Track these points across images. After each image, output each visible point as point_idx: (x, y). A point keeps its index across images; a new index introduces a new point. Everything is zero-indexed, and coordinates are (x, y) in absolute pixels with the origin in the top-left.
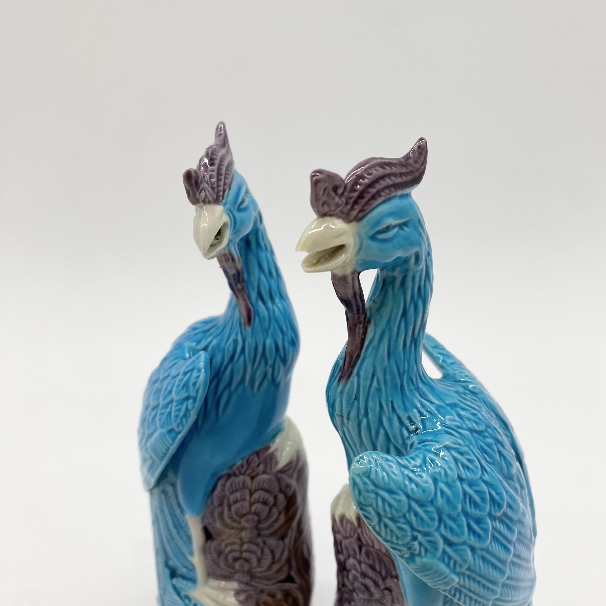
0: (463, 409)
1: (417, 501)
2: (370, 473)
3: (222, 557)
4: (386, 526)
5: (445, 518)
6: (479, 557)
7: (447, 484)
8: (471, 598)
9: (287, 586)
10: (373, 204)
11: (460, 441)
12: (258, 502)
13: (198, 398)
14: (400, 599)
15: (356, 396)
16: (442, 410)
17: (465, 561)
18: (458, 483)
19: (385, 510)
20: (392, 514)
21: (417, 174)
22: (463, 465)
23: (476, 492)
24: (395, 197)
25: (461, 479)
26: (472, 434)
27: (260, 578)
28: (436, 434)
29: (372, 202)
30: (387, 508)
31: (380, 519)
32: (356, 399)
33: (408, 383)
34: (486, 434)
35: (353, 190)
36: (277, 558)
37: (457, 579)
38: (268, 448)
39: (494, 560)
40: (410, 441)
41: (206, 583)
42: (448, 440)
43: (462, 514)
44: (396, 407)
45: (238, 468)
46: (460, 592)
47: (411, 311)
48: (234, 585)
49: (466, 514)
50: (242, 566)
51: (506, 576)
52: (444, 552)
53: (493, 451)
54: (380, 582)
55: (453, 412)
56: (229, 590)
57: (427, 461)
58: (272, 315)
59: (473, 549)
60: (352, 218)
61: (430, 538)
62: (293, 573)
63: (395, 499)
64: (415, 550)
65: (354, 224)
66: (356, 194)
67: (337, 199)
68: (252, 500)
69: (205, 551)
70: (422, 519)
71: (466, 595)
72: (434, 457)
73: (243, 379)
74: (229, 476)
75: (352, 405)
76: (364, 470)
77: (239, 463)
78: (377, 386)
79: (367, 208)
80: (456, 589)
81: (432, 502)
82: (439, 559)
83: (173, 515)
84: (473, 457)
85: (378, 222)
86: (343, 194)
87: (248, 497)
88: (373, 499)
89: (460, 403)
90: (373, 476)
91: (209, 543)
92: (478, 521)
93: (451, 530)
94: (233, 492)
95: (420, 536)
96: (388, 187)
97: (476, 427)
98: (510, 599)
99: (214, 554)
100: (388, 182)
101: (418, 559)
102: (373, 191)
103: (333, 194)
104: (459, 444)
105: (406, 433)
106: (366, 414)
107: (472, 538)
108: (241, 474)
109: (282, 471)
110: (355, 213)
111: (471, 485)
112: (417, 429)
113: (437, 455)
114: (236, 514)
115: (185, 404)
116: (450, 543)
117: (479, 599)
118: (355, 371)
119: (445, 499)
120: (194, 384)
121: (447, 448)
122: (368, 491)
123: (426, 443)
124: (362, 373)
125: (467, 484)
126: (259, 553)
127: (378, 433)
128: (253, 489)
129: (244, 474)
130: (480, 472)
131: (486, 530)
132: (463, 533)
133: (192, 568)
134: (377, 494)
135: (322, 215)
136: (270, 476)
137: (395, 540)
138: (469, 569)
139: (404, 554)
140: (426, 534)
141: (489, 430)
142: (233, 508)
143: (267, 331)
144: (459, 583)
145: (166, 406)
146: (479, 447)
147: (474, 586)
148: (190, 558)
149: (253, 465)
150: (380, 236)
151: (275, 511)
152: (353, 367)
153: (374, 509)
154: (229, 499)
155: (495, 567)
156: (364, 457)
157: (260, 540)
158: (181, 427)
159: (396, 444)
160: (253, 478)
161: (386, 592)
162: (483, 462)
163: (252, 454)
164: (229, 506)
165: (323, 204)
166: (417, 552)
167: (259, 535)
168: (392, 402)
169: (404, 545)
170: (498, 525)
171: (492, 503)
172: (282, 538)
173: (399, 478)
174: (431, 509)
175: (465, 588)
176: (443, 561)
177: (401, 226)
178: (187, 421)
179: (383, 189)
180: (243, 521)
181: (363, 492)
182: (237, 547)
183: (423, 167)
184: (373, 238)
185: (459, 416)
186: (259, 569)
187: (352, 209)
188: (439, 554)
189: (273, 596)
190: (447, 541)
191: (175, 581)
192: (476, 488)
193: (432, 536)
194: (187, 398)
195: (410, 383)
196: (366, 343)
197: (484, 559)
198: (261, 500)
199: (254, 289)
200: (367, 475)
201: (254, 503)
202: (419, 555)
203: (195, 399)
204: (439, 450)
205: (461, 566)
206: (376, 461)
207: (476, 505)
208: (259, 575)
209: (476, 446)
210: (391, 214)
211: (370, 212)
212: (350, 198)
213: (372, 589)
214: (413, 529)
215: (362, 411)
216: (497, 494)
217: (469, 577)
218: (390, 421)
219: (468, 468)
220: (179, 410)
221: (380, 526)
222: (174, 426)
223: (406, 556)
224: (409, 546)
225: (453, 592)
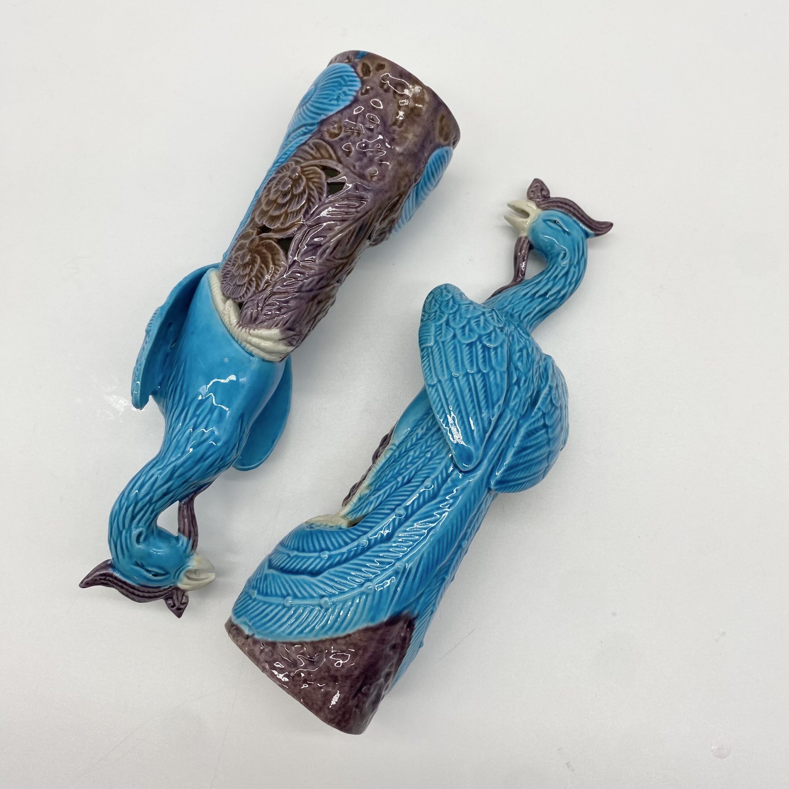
147: (437, 356)
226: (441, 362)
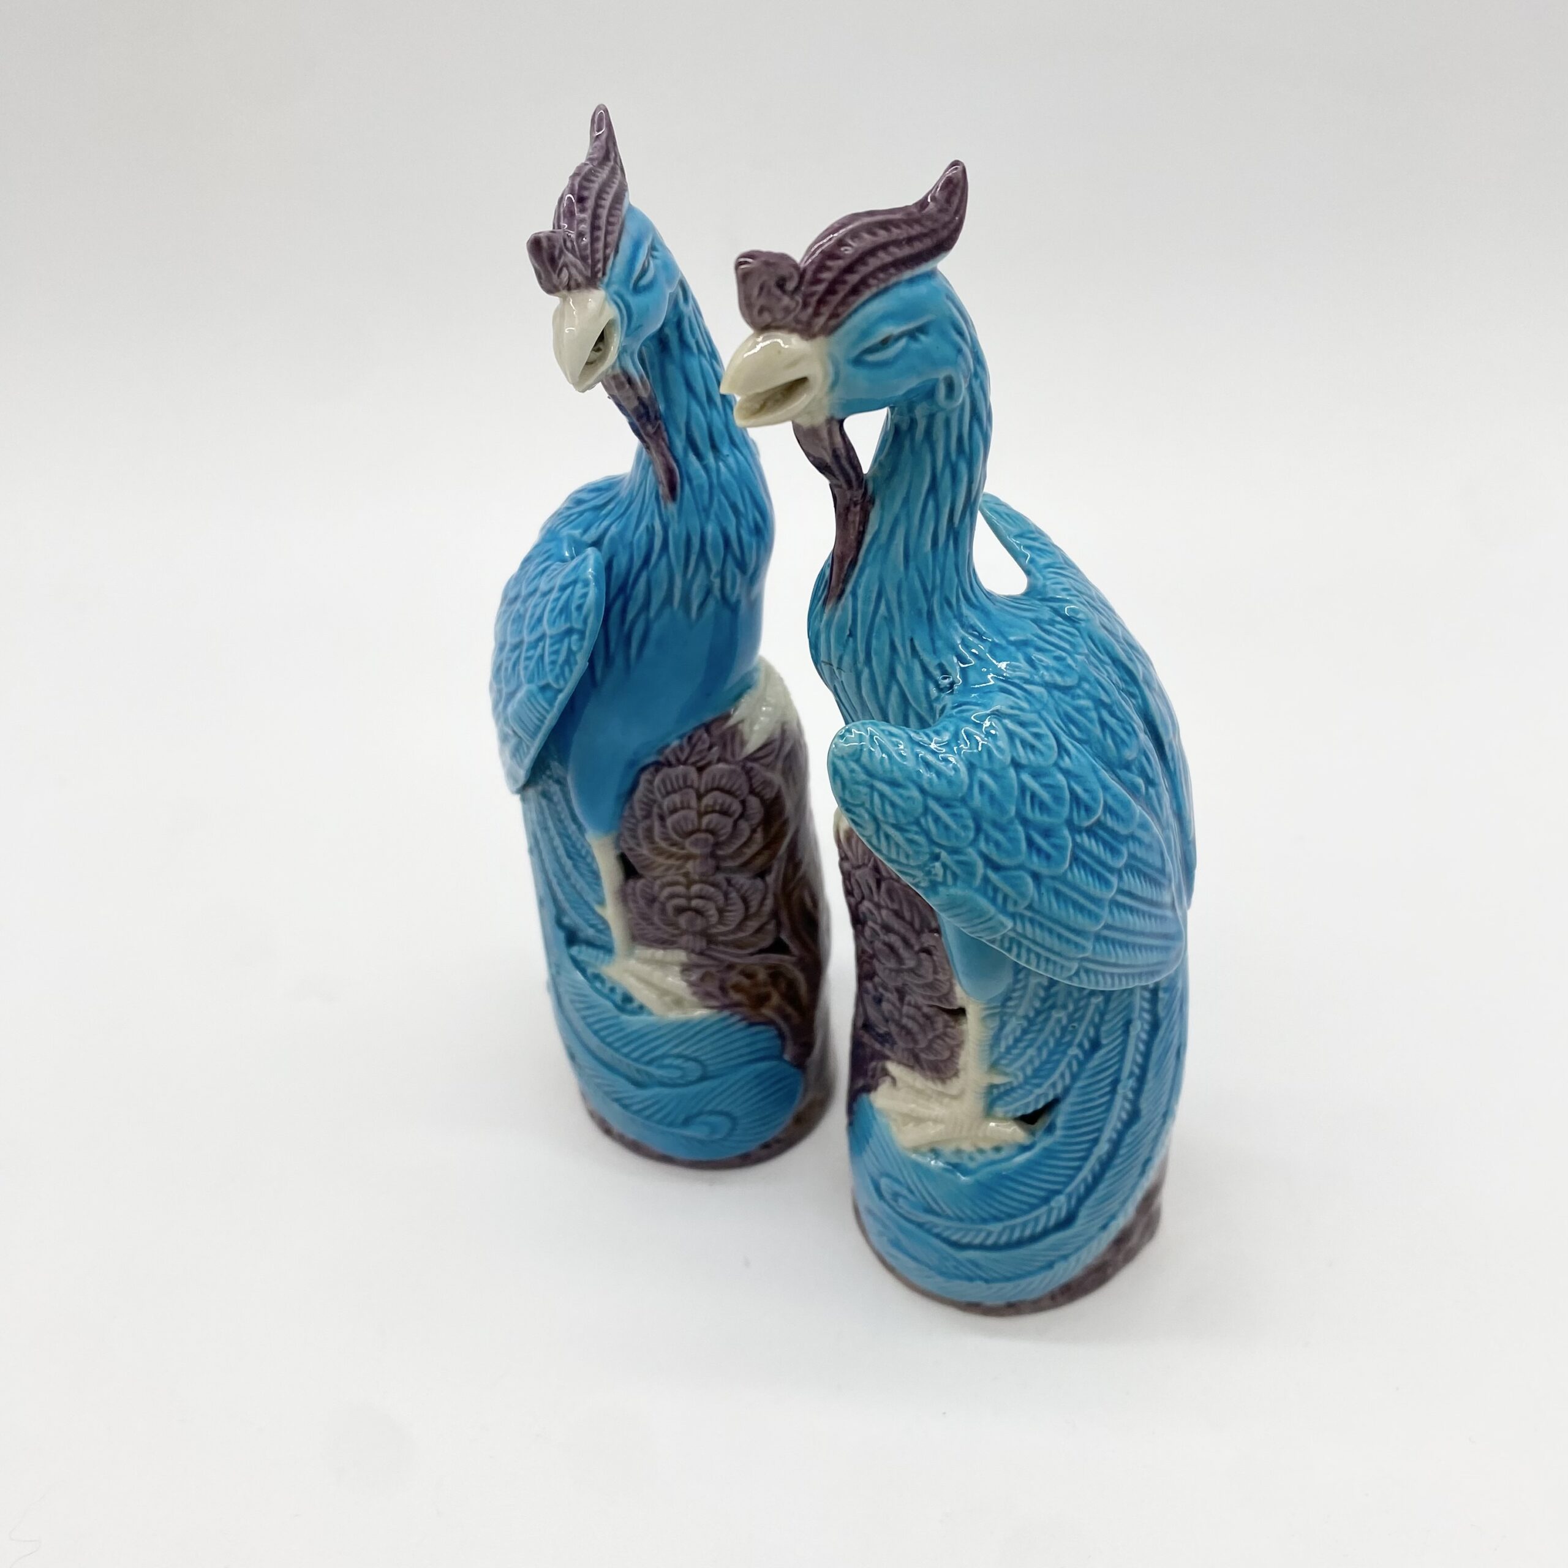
0: (1039, 649)
1: (938, 799)
2: (860, 756)
3: (657, 905)
4: (888, 837)
5: (986, 826)
6: (1048, 891)
7: (992, 773)
8: (1038, 956)
9: (774, 958)
10: (854, 302)
11: (1025, 705)
12: (713, 811)
13: (587, 634)
14: (947, 967)
15: (850, 630)
16: (998, 652)
17: (1023, 895)
18: (1012, 772)
19: (884, 813)
20: (896, 817)
21: (945, 233)
22: (1024, 743)
23: (1045, 786)
24: (897, 284)
25: (1016, 765)
26: (1049, 692)
27: (726, 944)
28: (986, 692)
29: (852, 299)
30: (889, 809)
31: (878, 828)
32: (850, 635)
33: (942, 608)
34: (1079, 692)
35: (816, 281)
36: (753, 910)
37: (1010, 924)
38: (728, 717)
39: (1075, 896)
40: (940, 704)
41: (630, 954)
42: (1001, 702)
43: (1017, 821)
44: (918, 648)
45: (674, 751)
46: (1020, 945)
47: (946, 481)
48: (681, 956)
49: (1025, 822)
50: (691, 922)
51: (1102, 924)
52: (986, 880)
53: (1091, 721)
54: (913, 940)
55: (1020, 656)
56: (672, 964)
57: (960, 736)
58: (715, 481)
59: (1036, 877)
60: (816, 329)
61: (962, 858)
62: (784, 937)
63: (901, 796)
64: (936, 875)
65: (821, 341)
66: (821, 288)
67: (786, 300)
68: (703, 809)
69: (624, 897)
70: (947, 827)
71: (1029, 950)
72: (971, 729)
73: (668, 599)
74: (658, 766)
75: (845, 646)
76: (851, 751)
77: (675, 743)
78: (886, 614)
79: (844, 312)
80: (1012, 940)
81: (964, 801)
82: (977, 890)
83: (564, 835)
84: (1044, 730)
85: (865, 334)
86: (797, 289)
87: (694, 803)
88: (866, 795)
89: (1036, 639)
90: (865, 758)
91: (631, 883)
92: (1047, 833)
93: (998, 845)
94: (668, 793)
95: (944, 855)
96: (884, 268)
97: (1059, 680)
98: (1113, 960)
99: (642, 903)
100: (884, 258)
101: (941, 889)
102: (853, 279)
103: (778, 292)
104: (1021, 709)
105: (934, 692)
106: (868, 660)
107: (1035, 858)
108: (679, 762)
109: (752, 758)
110: (821, 321)
111: (1036, 775)
112: (952, 684)
113: (979, 726)
114: (676, 832)
115: (566, 641)
116: (997, 867)
117: (1053, 957)
118: (849, 588)
119: (986, 797)
120: (579, 608)
121: (998, 715)
122: (857, 783)
123: (964, 707)
124: (860, 592)
125: (1029, 774)
126: (721, 899)
127: (888, 690)
128: (702, 789)
129: (685, 763)
130: (1056, 755)
131: (1059, 848)
132: (1018, 851)
133: (603, 927)
134: (872, 787)
135: (763, 328)
136: (733, 767)
137: (903, 860)
138: (1030, 907)
139: (919, 882)
140: (954, 851)
141: (1086, 686)
142: (669, 821)
143: (706, 511)
144: (1014, 930)
145: (534, 645)
146: (1062, 713)
148: (598, 909)
149: (699, 747)
150: (871, 358)
151: (745, 827)
152: (845, 581)
153: (867, 810)
154: (660, 807)
155: (1080, 908)
156: (853, 730)
157: (720, 877)
158: (562, 682)
159: (919, 710)
160: (700, 770)
161: (923, 955)
162: (1065, 739)
163: (696, 729)
164: (662, 818)
165: (761, 311)
166: (940, 879)
167: (718, 869)
168: (912, 640)
169: (919, 867)
170: (1085, 840)
171: (1074, 805)
172: (762, 874)
173: (910, 763)
174: (964, 811)
175: (1026, 938)
176: (985, 894)
177: (912, 335)
178: (571, 671)
179: (873, 274)
180: (687, 843)
181: (848, 784)
182: (680, 889)
183: (957, 218)
184: (858, 361)
185: (1031, 662)
186: (722, 929)
187: (816, 314)
188: (978, 882)
189: (750, 976)
190: (988, 861)
191: (575, 951)
192: (1045, 781)
193: (965, 854)
194: (569, 632)
195: (946, 606)
196: (868, 538)
197: (1058, 894)
198: (717, 808)
199: (679, 431)
200: (855, 758)
201: (706, 813)
202: (944, 883)
203: (582, 634)
204: (982, 718)
205: (1016, 903)
206: (872, 736)
207: (1043, 807)
208: (721, 938)
209: (1055, 713)
210: (888, 317)
211: (850, 316)
212: (812, 294)
213: (902, 951)
214: (932, 842)
215: (862, 656)
216: (1086, 790)
217: (1032, 921)
218: (909, 671)
219: (1033, 748)
220: (557, 652)
221: (878, 838)
222: (550, 679)
223: (923, 884)
224: (927, 869)
225: (1006, 945)
226: (1060, 936)
